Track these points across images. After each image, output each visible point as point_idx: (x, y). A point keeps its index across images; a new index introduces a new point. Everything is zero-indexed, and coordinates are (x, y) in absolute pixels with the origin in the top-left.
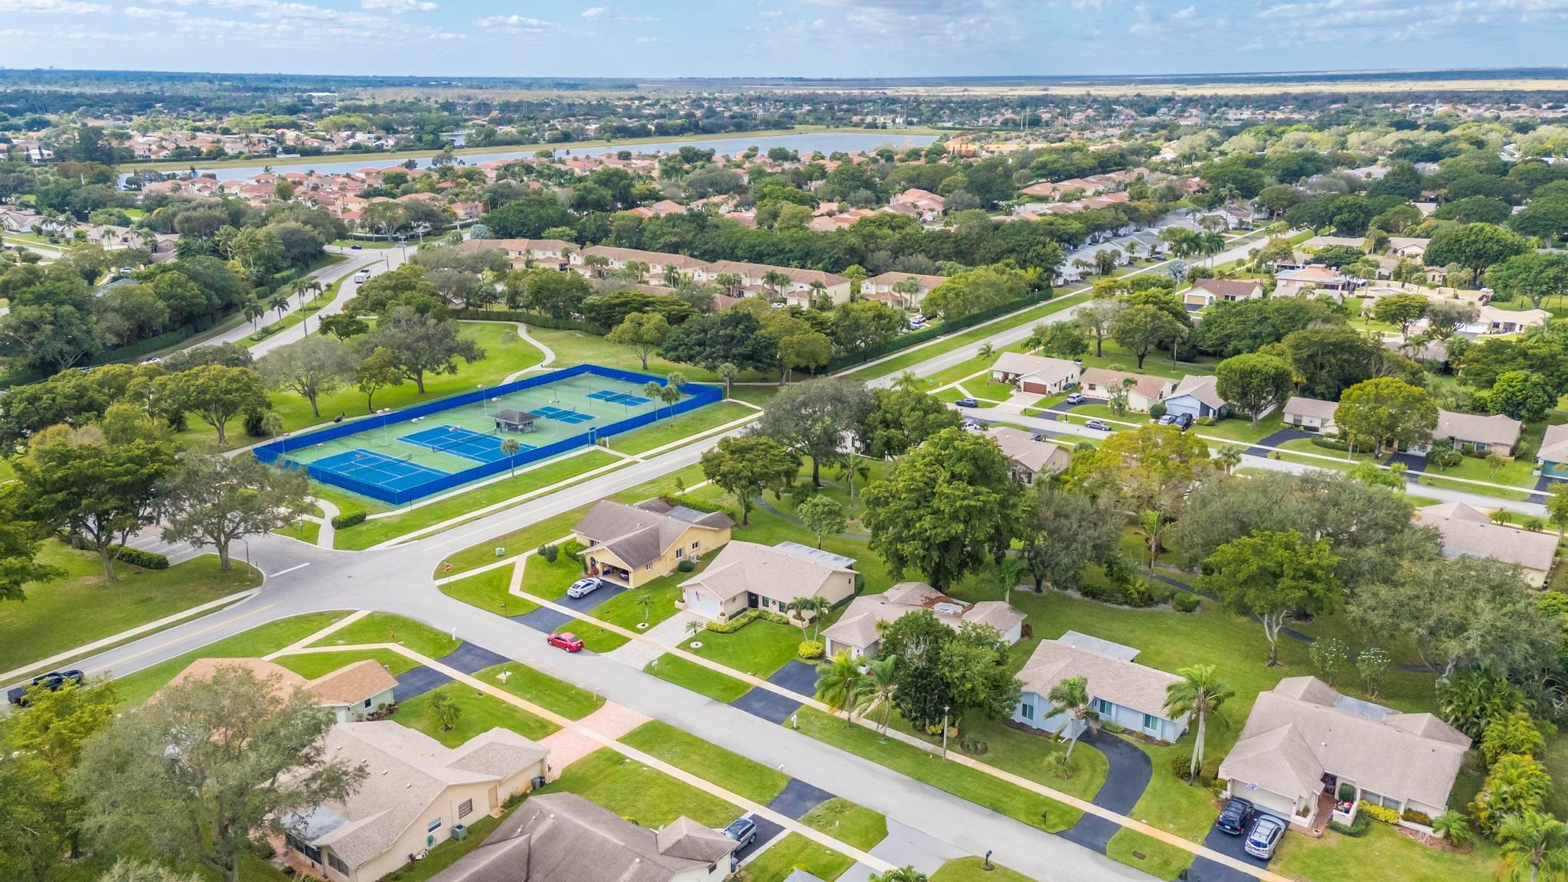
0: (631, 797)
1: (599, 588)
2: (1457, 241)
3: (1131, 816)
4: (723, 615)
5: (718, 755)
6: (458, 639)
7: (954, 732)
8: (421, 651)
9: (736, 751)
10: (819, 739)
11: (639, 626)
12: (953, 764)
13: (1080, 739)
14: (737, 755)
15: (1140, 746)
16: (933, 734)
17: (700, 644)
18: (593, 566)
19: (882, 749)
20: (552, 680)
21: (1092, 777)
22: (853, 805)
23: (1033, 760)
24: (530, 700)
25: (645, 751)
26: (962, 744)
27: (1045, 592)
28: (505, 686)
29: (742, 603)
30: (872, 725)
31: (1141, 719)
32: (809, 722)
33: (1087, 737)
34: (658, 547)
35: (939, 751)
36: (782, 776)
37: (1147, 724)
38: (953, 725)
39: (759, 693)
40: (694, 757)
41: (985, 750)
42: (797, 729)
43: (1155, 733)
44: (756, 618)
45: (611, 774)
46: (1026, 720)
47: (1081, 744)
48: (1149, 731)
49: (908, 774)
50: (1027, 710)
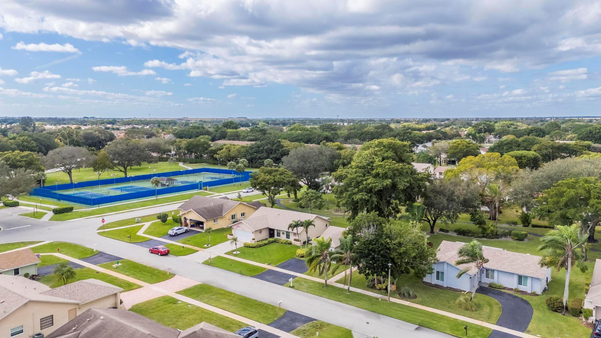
0: (175, 320)
1: (187, 232)
2: (590, 133)
3: (528, 332)
4: (254, 239)
5: (240, 299)
6: (96, 251)
7: (394, 287)
8: (72, 256)
9: (252, 298)
10: (307, 292)
11: (205, 246)
12: (394, 304)
13: (477, 291)
14: (252, 300)
15: (519, 295)
16: (380, 289)
17: (239, 252)
18: (185, 222)
19: (347, 297)
20: (146, 267)
21: (491, 310)
22: (328, 325)
23: (448, 301)
24: (127, 275)
25: (192, 298)
26: (400, 294)
27: (436, 234)
28: (116, 269)
29: (265, 234)
30: (341, 286)
31: (516, 279)
32: (300, 284)
33: (482, 290)
34: (222, 212)
35: (386, 298)
36: (280, 309)
37: (520, 283)
38: (393, 284)
39: (270, 272)
40: (223, 300)
41: (415, 297)
42: (293, 287)
43: (527, 287)
44: (272, 242)
45: (165, 308)
46: (439, 283)
47: (479, 295)
48: (522, 288)
49: (366, 309)
50: (440, 276)
